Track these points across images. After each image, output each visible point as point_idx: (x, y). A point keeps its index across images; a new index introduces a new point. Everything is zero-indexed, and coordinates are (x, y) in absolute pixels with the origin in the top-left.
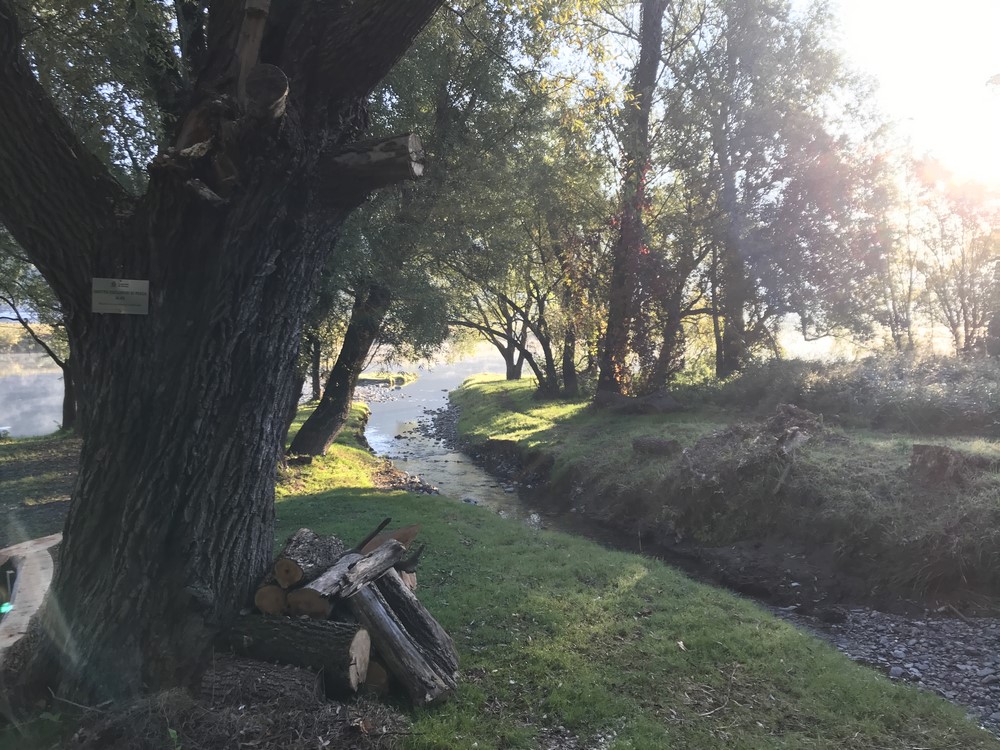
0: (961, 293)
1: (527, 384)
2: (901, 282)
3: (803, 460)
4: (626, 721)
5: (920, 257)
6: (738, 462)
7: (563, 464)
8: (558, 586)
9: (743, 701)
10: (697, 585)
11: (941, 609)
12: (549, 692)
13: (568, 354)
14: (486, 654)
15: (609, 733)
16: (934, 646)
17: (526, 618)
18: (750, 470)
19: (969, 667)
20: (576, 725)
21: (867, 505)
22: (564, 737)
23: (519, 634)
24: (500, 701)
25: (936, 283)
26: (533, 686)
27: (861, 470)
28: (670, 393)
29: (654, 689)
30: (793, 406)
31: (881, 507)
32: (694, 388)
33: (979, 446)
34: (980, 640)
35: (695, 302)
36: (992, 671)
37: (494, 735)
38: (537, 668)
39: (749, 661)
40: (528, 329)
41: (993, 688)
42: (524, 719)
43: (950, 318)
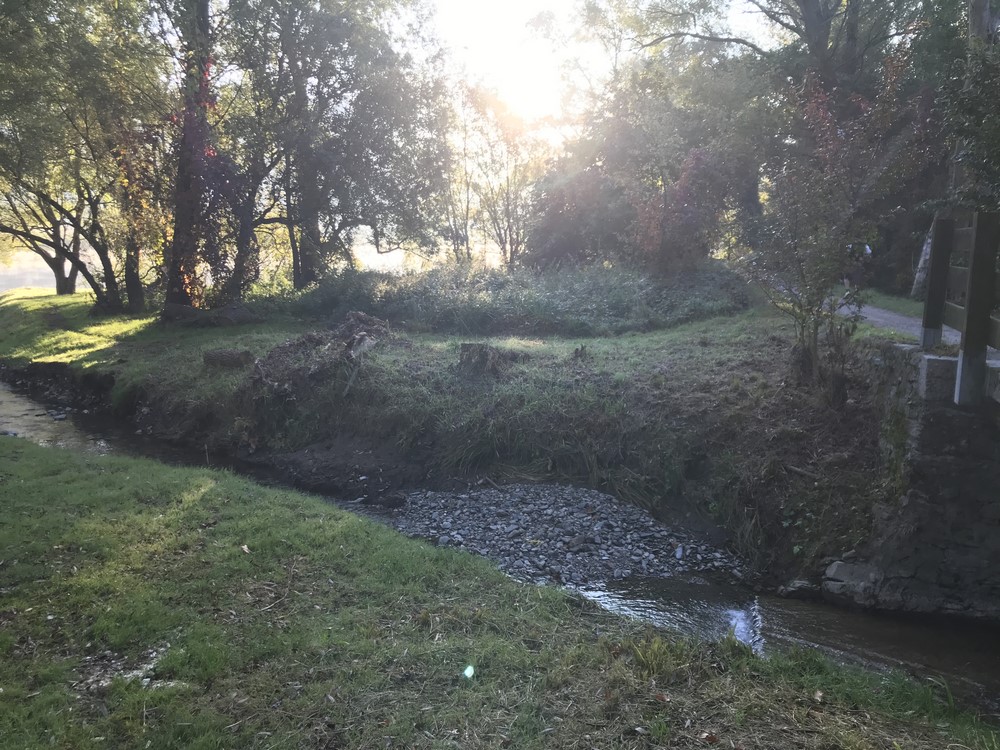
0: (508, 214)
1: (82, 299)
2: (460, 201)
3: (370, 363)
4: (181, 631)
5: (475, 179)
6: (310, 369)
7: (125, 384)
8: (113, 510)
9: (302, 590)
10: (267, 490)
11: (481, 481)
12: (95, 620)
13: (132, 265)
14: (17, 594)
15: (161, 646)
16: (474, 513)
17: (72, 549)
18: (320, 376)
19: (499, 527)
20: (125, 646)
21: (425, 400)
22: (109, 661)
23: (61, 567)
24: (35, 640)
25: (488, 203)
26: (76, 617)
27: (420, 369)
28: (245, 305)
29: (213, 595)
30: (362, 313)
31: (437, 400)
32: (271, 299)
33: (512, 343)
34: (508, 503)
35: (268, 210)
36: (516, 527)
37: (24, 676)
38: (82, 597)
39: (312, 552)
40: (81, 236)
41: (516, 540)
42: (64, 653)
43: (499, 235)
